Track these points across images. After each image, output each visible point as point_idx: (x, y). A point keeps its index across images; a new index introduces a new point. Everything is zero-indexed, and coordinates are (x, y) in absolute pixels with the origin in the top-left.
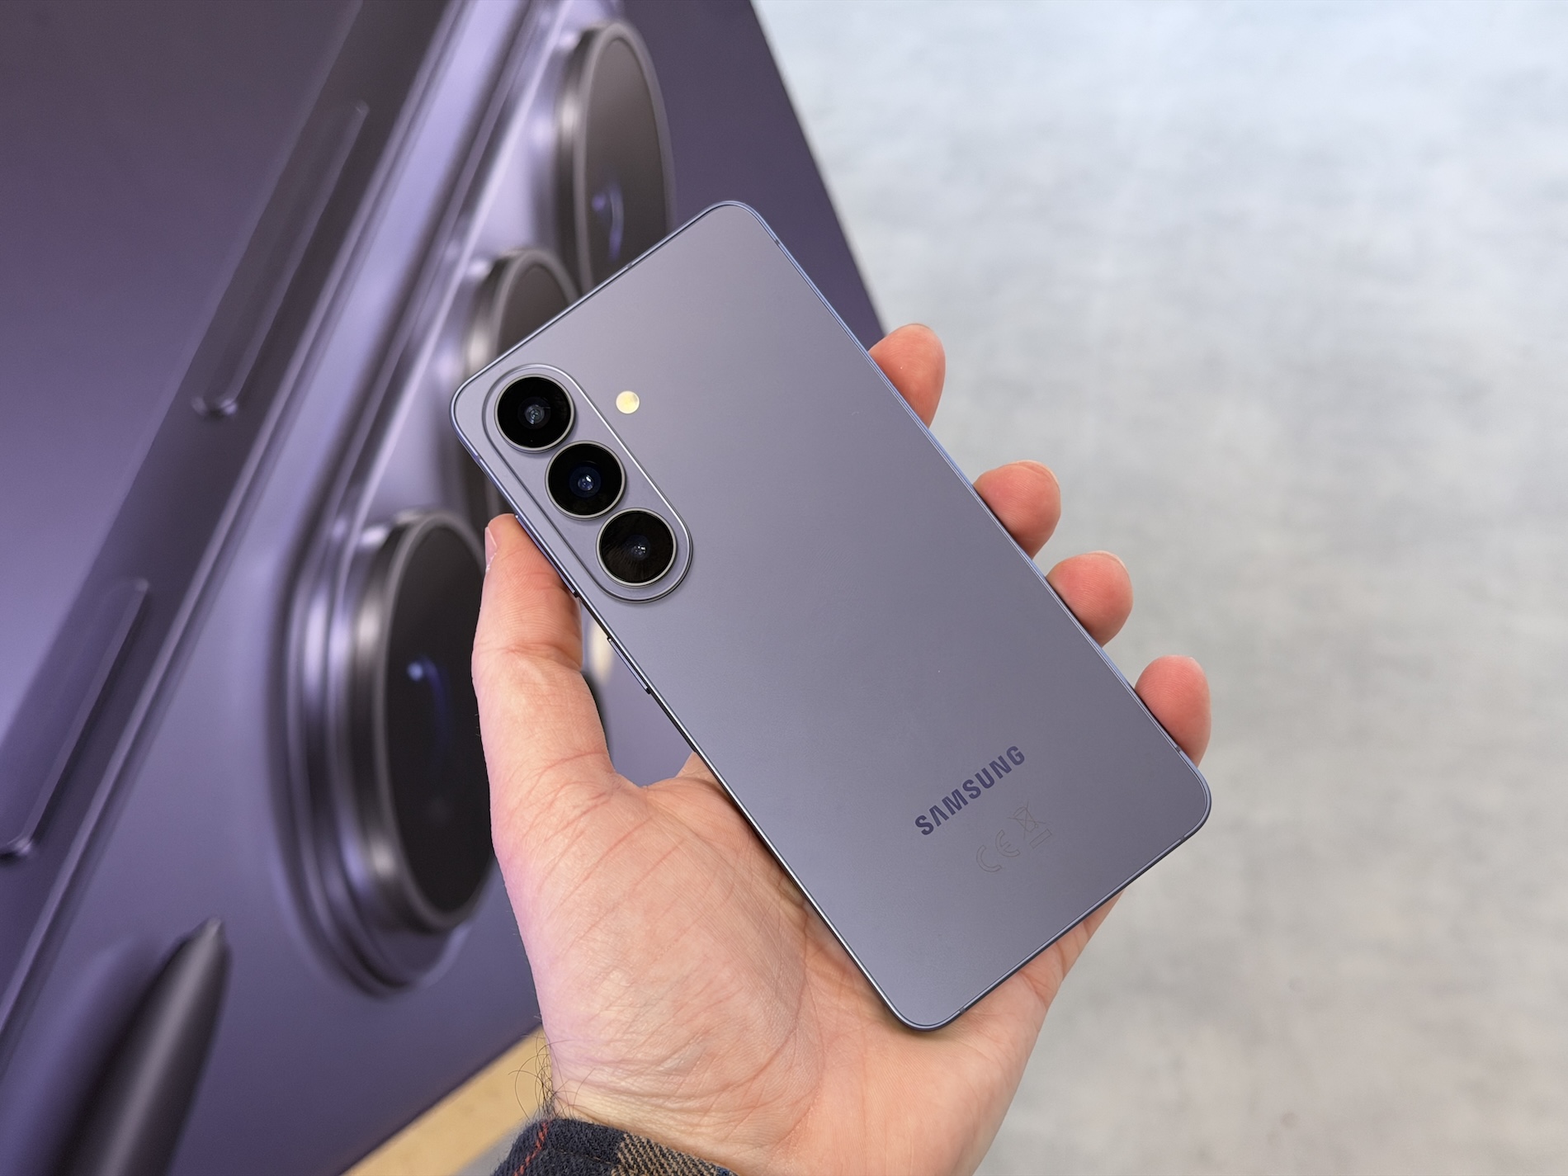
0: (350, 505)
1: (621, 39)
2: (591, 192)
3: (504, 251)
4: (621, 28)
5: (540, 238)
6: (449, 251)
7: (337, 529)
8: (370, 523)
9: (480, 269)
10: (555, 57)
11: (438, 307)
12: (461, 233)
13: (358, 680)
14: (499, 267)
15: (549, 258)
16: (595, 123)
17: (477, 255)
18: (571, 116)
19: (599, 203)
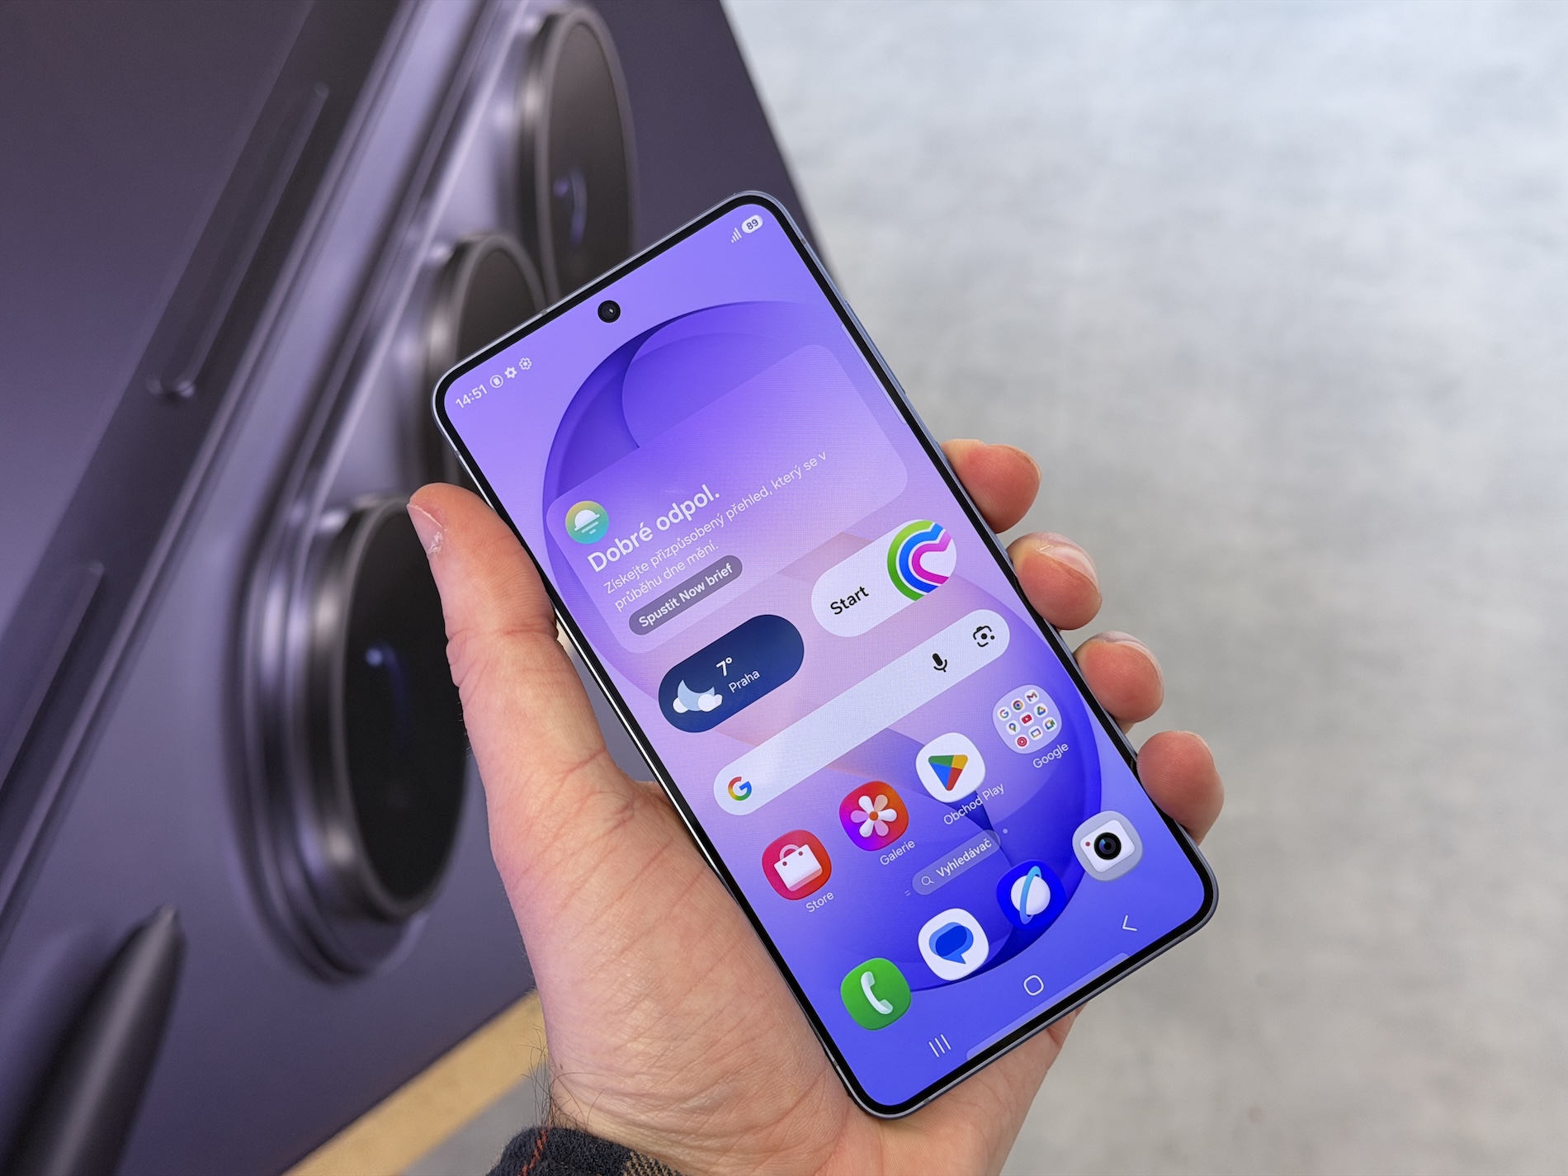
0: (308, 489)
1: (583, 24)
2: (555, 175)
3: (465, 234)
4: (584, 13)
5: (502, 223)
6: (408, 234)
7: (294, 513)
8: (330, 506)
9: (441, 253)
10: (518, 41)
11: (398, 291)
12: (422, 216)
13: (316, 664)
14: (460, 251)
15: (510, 242)
16: (560, 108)
17: (439, 238)
18: (533, 100)
19: (562, 189)
